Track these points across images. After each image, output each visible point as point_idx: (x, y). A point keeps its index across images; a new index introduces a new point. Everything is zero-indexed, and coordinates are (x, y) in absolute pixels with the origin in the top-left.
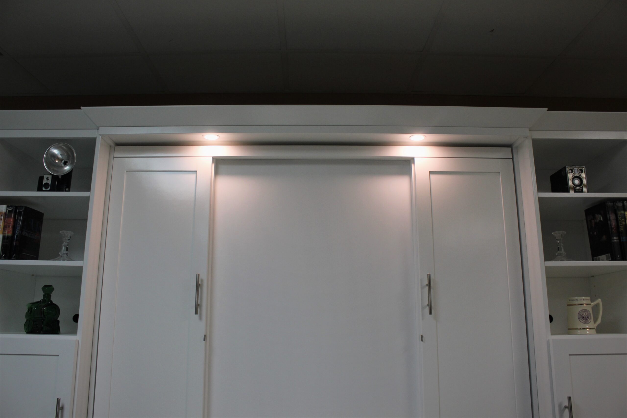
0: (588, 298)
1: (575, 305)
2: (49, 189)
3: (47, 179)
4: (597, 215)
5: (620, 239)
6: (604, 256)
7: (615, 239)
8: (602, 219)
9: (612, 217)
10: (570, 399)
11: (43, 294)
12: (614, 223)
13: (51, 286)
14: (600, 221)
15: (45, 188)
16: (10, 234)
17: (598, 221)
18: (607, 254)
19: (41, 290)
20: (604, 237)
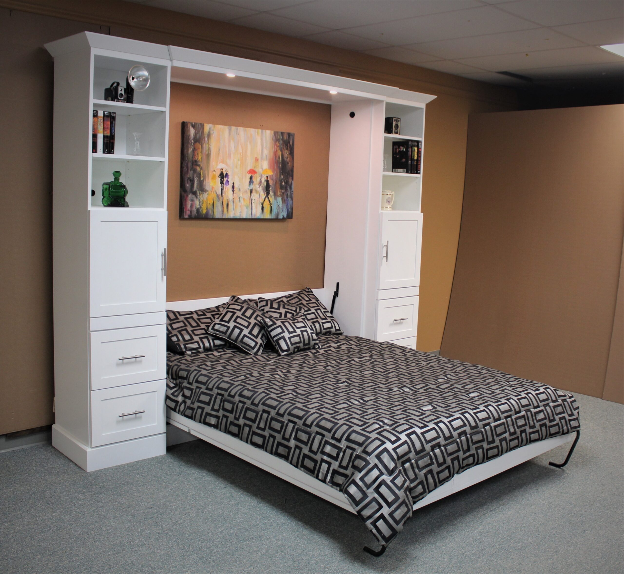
0: (391, 191)
1: (384, 194)
2: (122, 98)
3: (121, 90)
4: (401, 147)
5: (411, 162)
6: (401, 170)
7: (410, 162)
8: (404, 150)
9: (410, 150)
10: (388, 242)
11: (113, 177)
12: (410, 153)
13: (119, 172)
14: (403, 151)
15: (120, 97)
16: (109, 134)
17: (401, 150)
18: (404, 169)
19: (112, 175)
20: (404, 160)
